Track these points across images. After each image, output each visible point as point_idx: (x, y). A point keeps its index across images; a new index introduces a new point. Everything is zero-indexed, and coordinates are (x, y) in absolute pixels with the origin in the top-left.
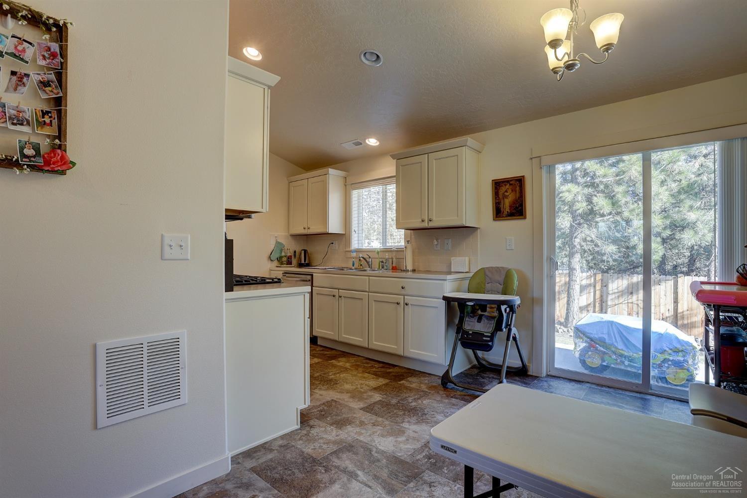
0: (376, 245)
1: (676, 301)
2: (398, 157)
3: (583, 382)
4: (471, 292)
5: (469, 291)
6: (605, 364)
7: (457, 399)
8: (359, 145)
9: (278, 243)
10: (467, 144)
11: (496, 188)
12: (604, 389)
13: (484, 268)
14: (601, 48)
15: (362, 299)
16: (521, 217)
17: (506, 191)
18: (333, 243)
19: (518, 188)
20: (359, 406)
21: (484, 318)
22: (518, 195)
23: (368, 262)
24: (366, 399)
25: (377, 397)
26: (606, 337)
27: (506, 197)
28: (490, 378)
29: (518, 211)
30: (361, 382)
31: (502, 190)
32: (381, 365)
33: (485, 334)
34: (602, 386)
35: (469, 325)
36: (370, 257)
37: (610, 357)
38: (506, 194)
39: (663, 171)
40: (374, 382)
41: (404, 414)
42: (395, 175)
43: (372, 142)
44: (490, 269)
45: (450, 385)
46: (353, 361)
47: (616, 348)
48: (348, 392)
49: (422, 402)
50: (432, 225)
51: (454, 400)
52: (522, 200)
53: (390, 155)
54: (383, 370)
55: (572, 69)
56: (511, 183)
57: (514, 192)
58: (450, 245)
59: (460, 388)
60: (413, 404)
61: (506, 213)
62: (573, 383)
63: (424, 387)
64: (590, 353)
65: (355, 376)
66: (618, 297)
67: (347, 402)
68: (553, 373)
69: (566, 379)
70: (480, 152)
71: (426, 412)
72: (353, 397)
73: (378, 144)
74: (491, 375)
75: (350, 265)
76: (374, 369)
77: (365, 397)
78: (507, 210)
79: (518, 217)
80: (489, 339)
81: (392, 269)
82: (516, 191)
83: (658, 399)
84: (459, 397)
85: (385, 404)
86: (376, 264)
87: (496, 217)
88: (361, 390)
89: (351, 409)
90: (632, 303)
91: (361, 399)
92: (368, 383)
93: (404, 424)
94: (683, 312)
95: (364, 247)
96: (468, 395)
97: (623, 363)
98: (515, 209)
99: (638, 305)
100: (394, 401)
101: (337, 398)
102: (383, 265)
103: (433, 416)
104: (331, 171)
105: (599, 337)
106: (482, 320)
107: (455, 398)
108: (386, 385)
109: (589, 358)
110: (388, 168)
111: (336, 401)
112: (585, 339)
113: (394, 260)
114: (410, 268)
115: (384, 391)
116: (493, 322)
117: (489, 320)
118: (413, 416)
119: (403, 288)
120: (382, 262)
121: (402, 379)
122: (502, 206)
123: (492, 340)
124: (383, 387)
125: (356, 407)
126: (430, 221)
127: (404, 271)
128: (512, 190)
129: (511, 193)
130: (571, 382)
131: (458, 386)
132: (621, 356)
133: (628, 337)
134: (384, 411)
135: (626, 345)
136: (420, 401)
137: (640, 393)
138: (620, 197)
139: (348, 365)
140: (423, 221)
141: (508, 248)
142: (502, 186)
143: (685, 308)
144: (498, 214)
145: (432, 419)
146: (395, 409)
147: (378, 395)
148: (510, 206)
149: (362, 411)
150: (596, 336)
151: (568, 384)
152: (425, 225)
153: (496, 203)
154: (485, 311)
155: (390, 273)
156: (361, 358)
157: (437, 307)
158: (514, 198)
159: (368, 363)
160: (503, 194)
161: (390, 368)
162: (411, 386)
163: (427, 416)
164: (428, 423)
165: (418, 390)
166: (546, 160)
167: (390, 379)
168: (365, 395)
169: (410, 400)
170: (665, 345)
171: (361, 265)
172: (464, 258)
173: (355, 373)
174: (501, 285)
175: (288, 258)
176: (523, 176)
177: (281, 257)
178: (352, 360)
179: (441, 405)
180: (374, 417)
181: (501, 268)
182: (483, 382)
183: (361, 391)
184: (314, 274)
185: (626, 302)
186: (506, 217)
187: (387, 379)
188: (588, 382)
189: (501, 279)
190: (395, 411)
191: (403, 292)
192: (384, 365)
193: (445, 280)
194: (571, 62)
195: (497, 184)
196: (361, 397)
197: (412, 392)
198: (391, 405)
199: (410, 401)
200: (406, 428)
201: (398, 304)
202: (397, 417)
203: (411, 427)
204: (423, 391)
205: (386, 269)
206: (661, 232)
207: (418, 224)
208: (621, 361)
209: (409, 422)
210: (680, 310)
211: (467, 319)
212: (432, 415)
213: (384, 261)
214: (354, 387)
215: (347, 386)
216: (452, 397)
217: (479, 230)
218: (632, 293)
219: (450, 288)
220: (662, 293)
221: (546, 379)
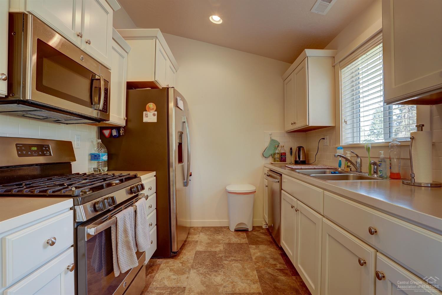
9: (272, 141)
15: (315, 224)
18: (324, 139)
23: (353, 164)
36: (357, 156)
95: (361, 142)
102: (375, 169)
104: (310, 53)
114: (425, 178)
120: (375, 164)
171: (348, 166)
175: (281, 155)
177: (275, 154)
184: (283, 175)
213: (378, 163)
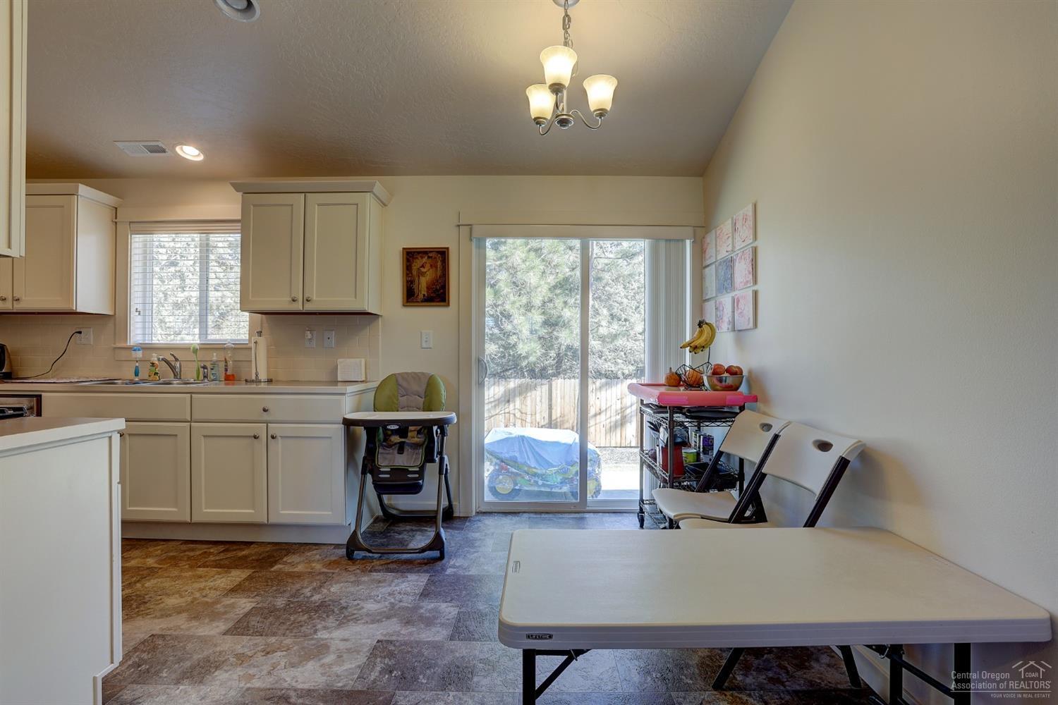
0: (191, 338)
1: (550, 408)
2: (246, 191)
3: (519, 513)
4: (379, 411)
5: (375, 409)
6: (517, 488)
7: (379, 571)
8: (159, 152)
10: (374, 191)
11: (408, 260)
12: (543, 516)
13: (395, 375)
14: (595, 111)
15: (176, 435)
16: (442, 304)
17: (423, 266)
18: (80, 332)
19: (439, 264)
20: (218, 630)
21: (407, 448)
22: (439, 273)
23: (173, 368)
24: (225, 613)
25: (244, 604)
26: (517, 455)
27: (423, 274)
28: (408, 531)
29: (438, 295)
30: (197, 585)
31: (417, 264)
32: (221, 548)
33: (410, 469)
34: (541, 513)
35: (385, 459)
36: (177, 360)
37: (523, 478)
38: (423, 270)
39: (543, 260)
40: (224, 580)
41: (310, 618)
42: (240, 218)
43: (190, 153)
44: (405, 376)
45: (358, 554)
46: (159, 552)
47: (529, 467)
48: (179, 610)
49: (329, 590)
50: (309, 307)
51: (376, 575)
52: (445, 281)
53: (233, 185)
54: (229, 555)
55: (564, 126)
56: (430, 255)
57: (434, 269)
58: (333, 342)
59: (376, 556)
60: (316, 597)
61: (421, 296)
62: (510, 517)
63: (318, 567)
64: (501, 477)
65: (178, 577)
66: (495, 406)
67: (188, 629)
68: (483, 509)
69: (499, 513)
70: (385, 205)
71: (345, 605)
72: (196, 617)
73: (201, 158)
74: (408, 528)
75: (131, 375)
76: (212, 558)
77: (222, 610)
78: (423, 293)
79: (438, 304)
80: (417, 476)
81: (226, 380)
82: (436, 267)
83: (596, 515)
84: (380, 568)
85: (266, 611)
86: (190, 372)
87: (407, 302)
88: (206, 599)
89: (204, 640)
90: (509, 413)
91: (215, 616)
92: (212, 584)
93: (319, 634)
94: (557, 419)
96: (392, 562)
97: (536, 482)
98: (434, 292)
99: (514, 415)
100: (280, 602)
101: (162, 629)
102: (205, 373)
103: (359, 607)
104: (83, 189)
105: (510, 457)
106: (405, 450)
107: (376, 571)
108: (250, 578)
109: (500, 483)
110: (226, 204)
111: (163, 636)
112: (495, 460)
113: (230, 363)
114: (263, 377)
115: (252, 589)
116: (421, 451)
117: (414, 449)
118: (328, 616)
119: (265, 410)
120: (205, 367)
121: (275, 562)
122: (415, 286)
123: (421, 476)
124: (247, 584)
125: (212, 633)
126: (308, 301)
127: (253, 381)
128: (431, 266)
129: (429, 270)
130: (506, 516)
131: (373, 553)
132: (535, 475)
133: (540, 452)
134: (271, 624)
135: (537, 461)
136: (325, 591)
137: (578, 513)
138: (503, 286)
139: (151, 562)
140: (294, 301)
141: (424, 345)
142: (417, 258)
143: (558, 415)
144: (410, 296)
145: (360, 612)
146: (291, 614)
147: (245, 600)
148: (427, 288)
149: (228, 637)
150: (507, 456)
151: (504, 519)
152: (298, 307)
153: (407, 282)
154: (406, 437)
155: (222, 386)
156: (174, 543)
157: (330, 438)
158: (434, 275)
159: (193, 550)
160: (419, 269)
161: (242, 550)
162: (296, 570)
163: (350, 610)
164: (356, 620)
165: (312, 574)
166: (477, 231)
167: (252, 568)
168: (219, 606)
169: (307, 592)
170: (575, 456)
171: (156, 374)
172: (358, 360)
173: (175, 572)
174: (421, 398)
176: (448, 248)
178: (158, 550)
179: (360, 587)
180: (258, 640)
181: (420, 374)
182: (403, 538)
183: (207, 602)
184: (44, 394)
185: (503, 412)
186: (422, 302)
187: (247, 568)
188: (524, 512)
189: (421, 388)
190: (292, 618)
191: (265, 417)
192: (227, 547)
193: (344, 394)
194: (565, 117)
195: (410, 255)
196: (213, 611)
197: (304, 579)
198: (278, 610)
199: (309, 594)
200: (326, 639)
201: (255, 437)
202: (301, 626)
203: (335, 635)
204: (320, 573)
205: (213, 380)
206: (538, 330)
207: (282, 304)
208: (535, 481)
209: (325, 628)
210: (554, 418)
211: (381, 450)
212: (356, 606)
213: (209, 366)
214: (189, 599)
215: (172, 601)
216: (371, 571)
217: (380, 319)
218: (509, 401)
219: (350, 405)
220: (538, 399)
221: (477, 518)
